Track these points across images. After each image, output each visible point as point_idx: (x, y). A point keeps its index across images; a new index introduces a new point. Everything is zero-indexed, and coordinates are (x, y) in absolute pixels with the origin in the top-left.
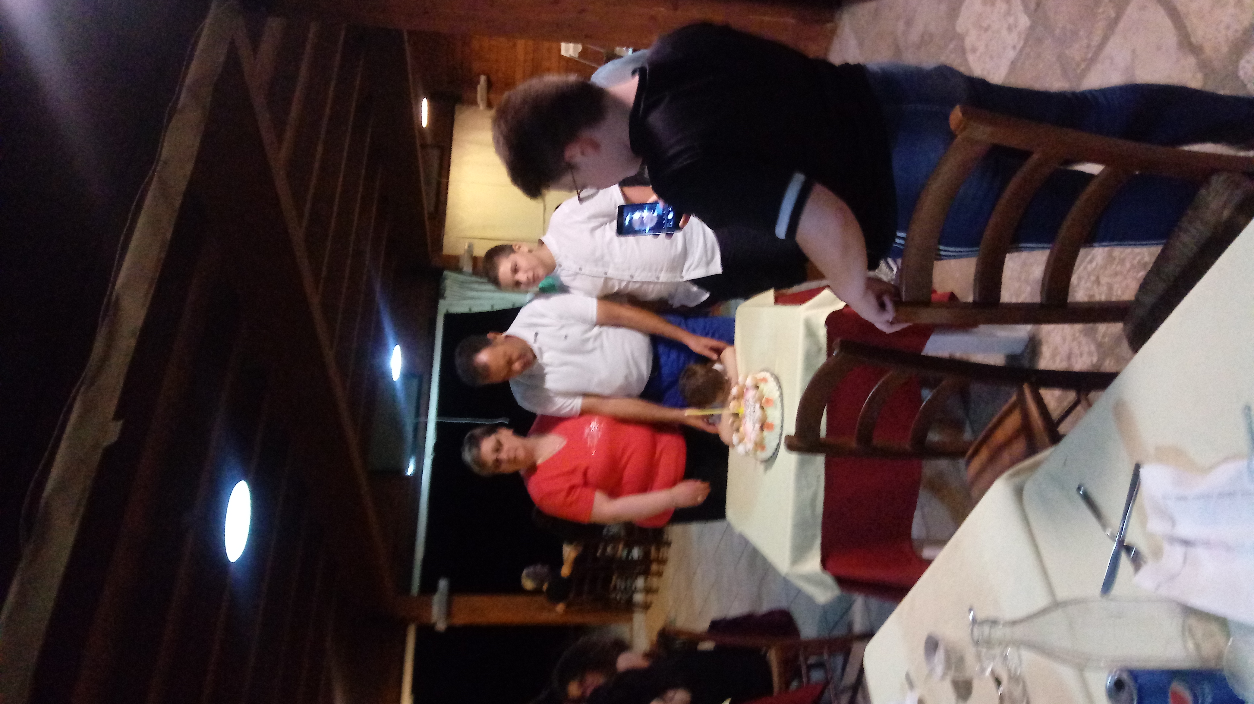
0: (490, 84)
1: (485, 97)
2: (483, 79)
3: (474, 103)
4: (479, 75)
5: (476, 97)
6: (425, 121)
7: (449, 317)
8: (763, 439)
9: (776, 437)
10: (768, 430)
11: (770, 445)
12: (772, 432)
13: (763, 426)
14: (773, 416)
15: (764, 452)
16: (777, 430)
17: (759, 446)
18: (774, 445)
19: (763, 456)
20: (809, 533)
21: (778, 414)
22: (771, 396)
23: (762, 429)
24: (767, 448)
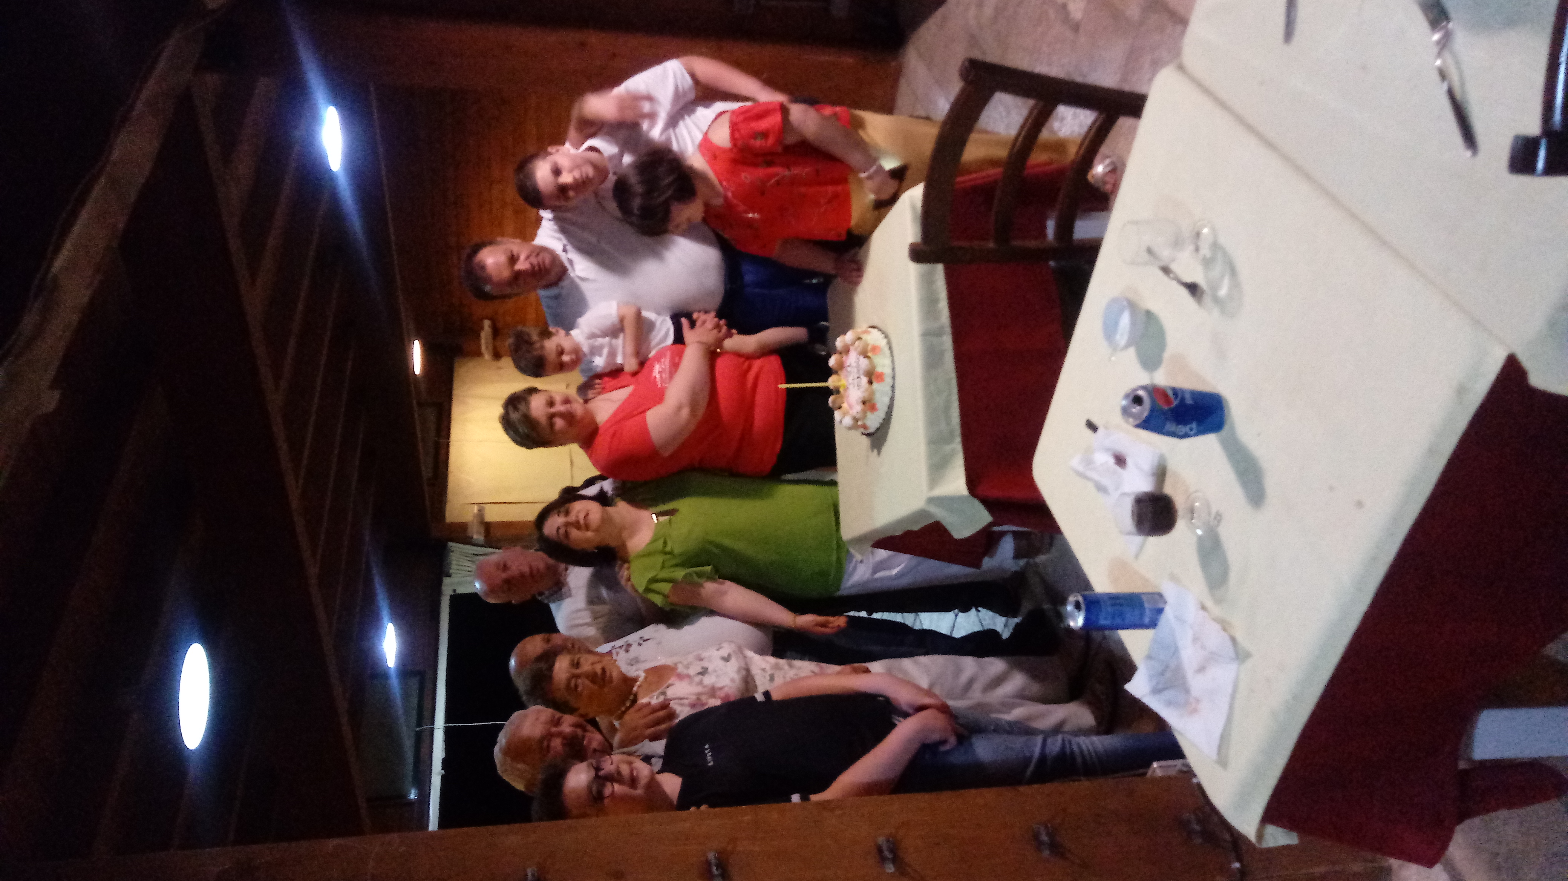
0: (496, 332)
1: (491, 347)
2: (487, 323)
3: (478, 354)
4: (482, 320)
5: (479, 346)
6: (418, 366)
7: (458, 600)
8: (872, 393)
9: (888, 389)
10: (878, 382)
11: (882, 402)
12: (882, 384)
13: (872, 376)
14: (883, 364)
15: (876, 413)
16: (888, 380)
17: (868, 404)
18: (886, 400)
19: (873, 421)
20: (948, 448)
21: (887, 362)
22: (877, 343)
23: (870, 382)
24: (878, 406)
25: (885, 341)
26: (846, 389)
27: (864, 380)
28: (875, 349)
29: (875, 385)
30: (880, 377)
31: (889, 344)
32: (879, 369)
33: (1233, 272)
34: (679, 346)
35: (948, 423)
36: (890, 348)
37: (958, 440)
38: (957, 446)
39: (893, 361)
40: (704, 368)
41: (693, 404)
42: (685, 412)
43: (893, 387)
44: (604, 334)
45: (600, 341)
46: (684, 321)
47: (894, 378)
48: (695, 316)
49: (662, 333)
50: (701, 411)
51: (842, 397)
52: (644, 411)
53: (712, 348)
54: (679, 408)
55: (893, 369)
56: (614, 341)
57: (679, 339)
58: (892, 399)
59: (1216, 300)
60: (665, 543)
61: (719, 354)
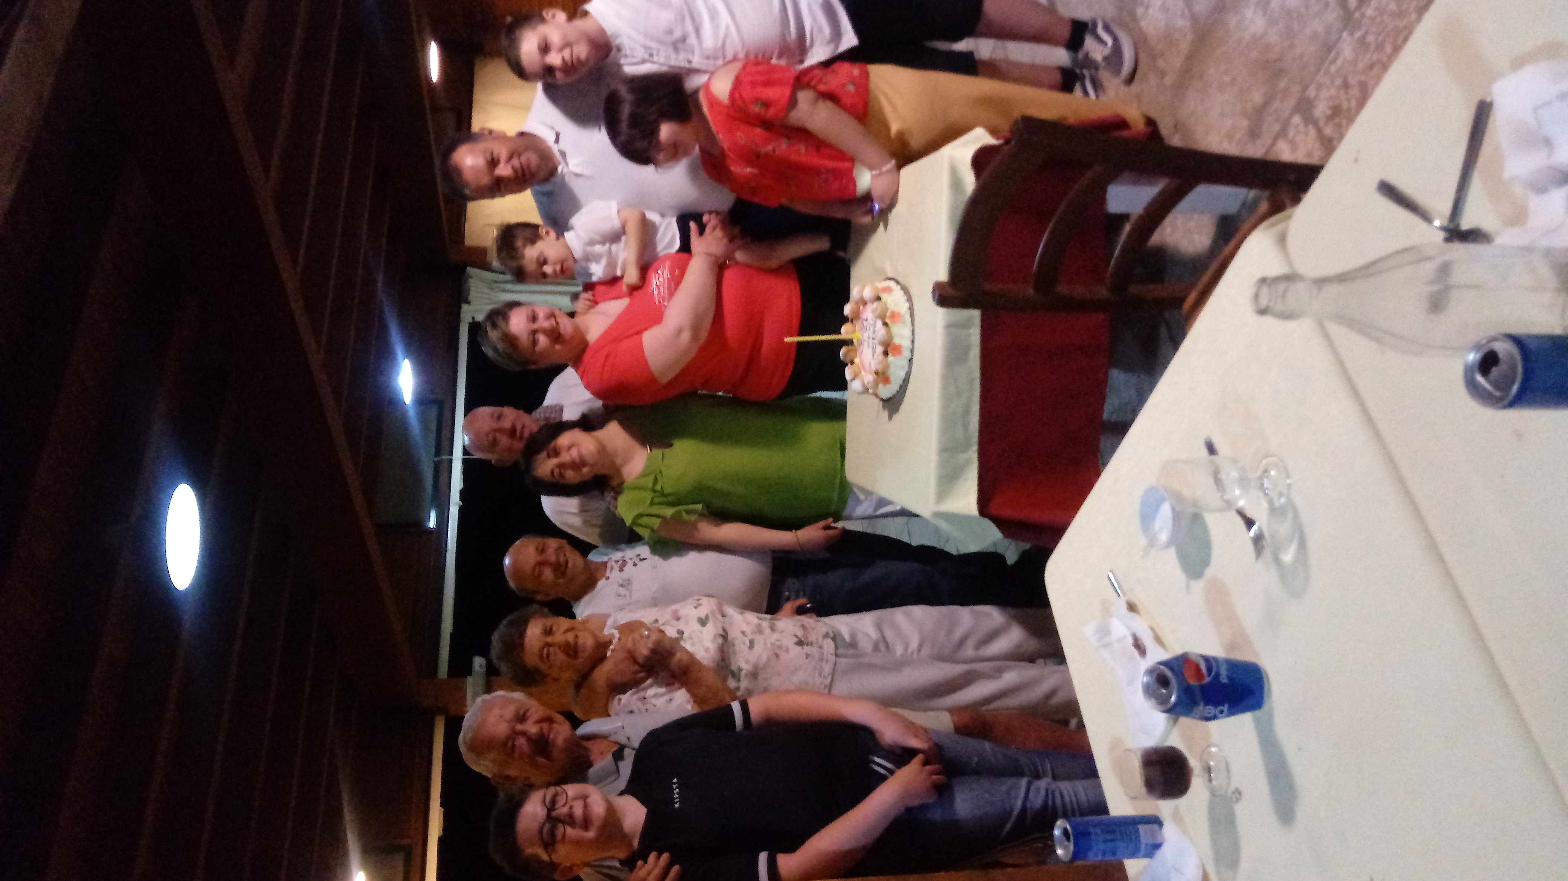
6: (435, 73)
8: (887, 366)
9: (905, 363)
10: (894, 355)
11: (897, 375)
12: (898, 357)
13: (888, 348)
14: (901, 334)
15: (888, 386)
16: (907, 354)
17: (882, 376)
18: (902, 374)
19: (887, 391)
20: (962, 457)
21: (907, 332)
22: (896, 309)
23: (886, 353)
24: (892, 379)
25: (907, 305)
26: (860, 343)
27: (880, 349)
28: (895, 316)
29: (890, 358)
30: (897, 350)
31: (911, 308)
32: (897, 341)
33: (1302, 545)
34: (684, 256)
35: (966, 427)
36: (912, 315)
37: (975, 448)
38: (973, 455)
39: (913, 332)
40: (710, 280)
41: (695, 329)
42: (686, 336)
43: (911, 360)
44: (603, 242)
45: (598, 248)
46: (692, 225)
47: (912, 351)
48: (705, 218)
49: (667, 240)
50: (704, 334)
51: (856, 350)
52: (640, 333)
53: (721, 261)
54: (679, 331)
55: (913, 342)
56: (614, 248)
57: (685, 247)
58: (908, 375)
59: (1277, 560)
60: (656, 480)
61: (728, 267)
